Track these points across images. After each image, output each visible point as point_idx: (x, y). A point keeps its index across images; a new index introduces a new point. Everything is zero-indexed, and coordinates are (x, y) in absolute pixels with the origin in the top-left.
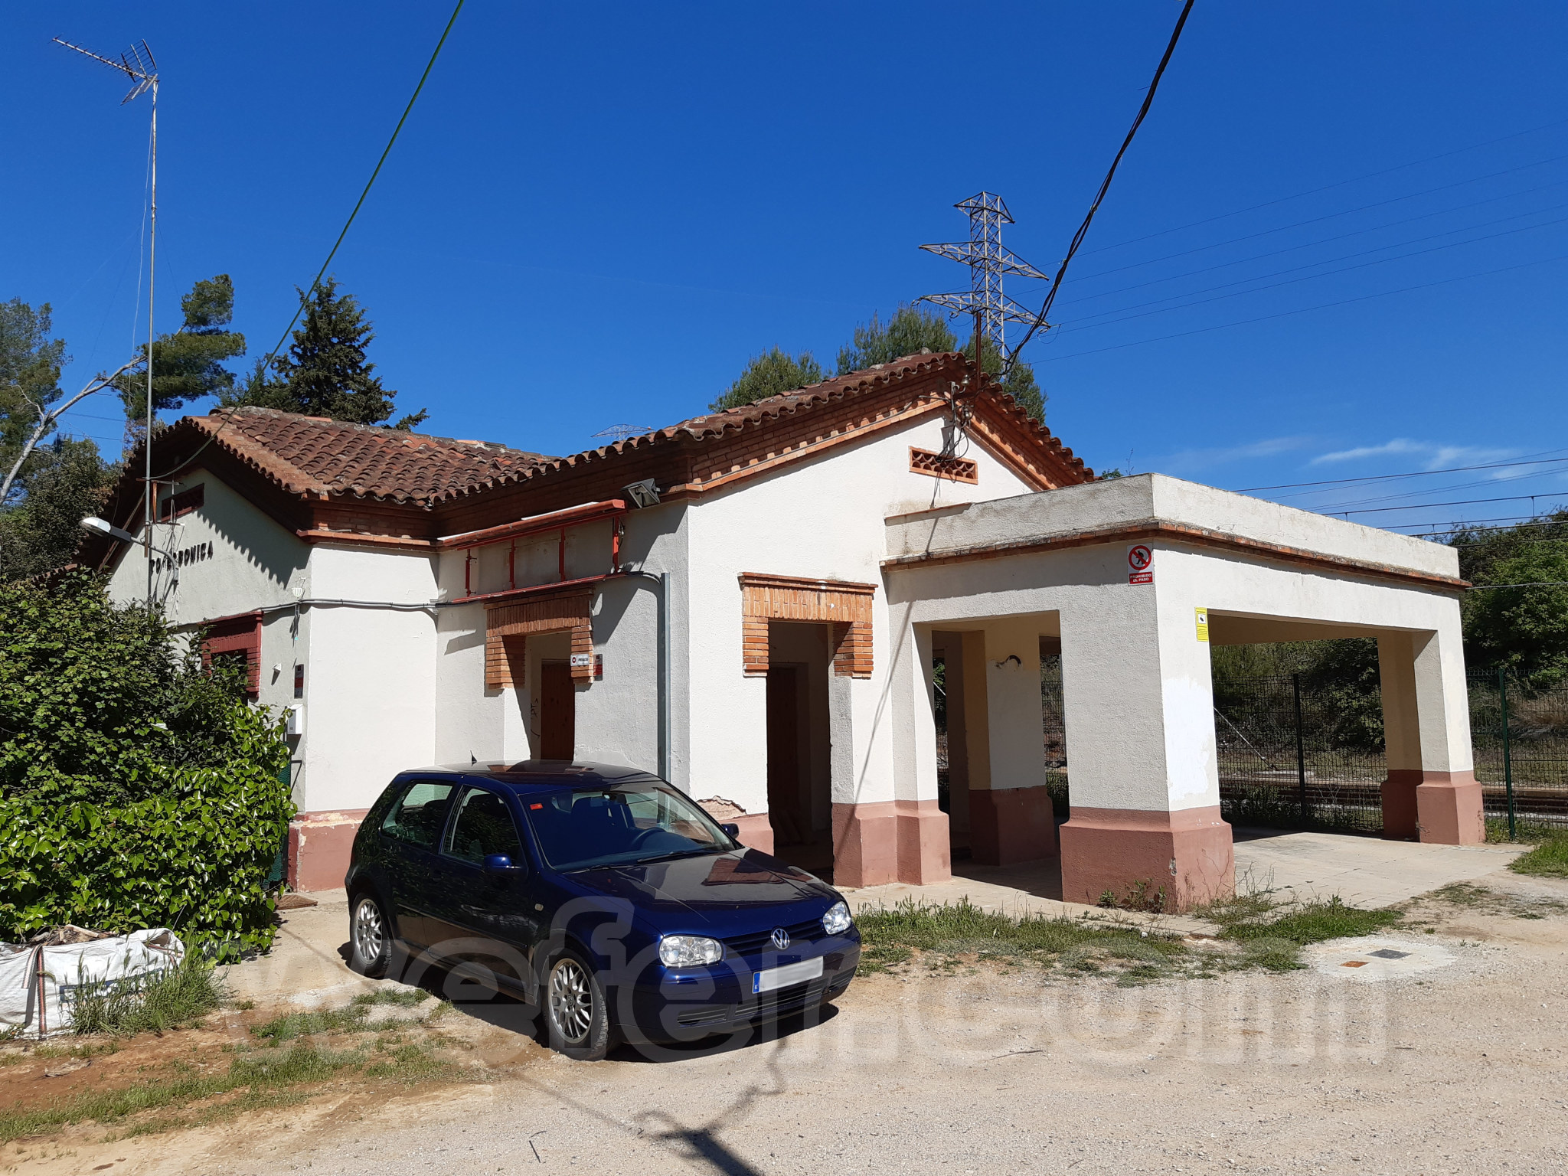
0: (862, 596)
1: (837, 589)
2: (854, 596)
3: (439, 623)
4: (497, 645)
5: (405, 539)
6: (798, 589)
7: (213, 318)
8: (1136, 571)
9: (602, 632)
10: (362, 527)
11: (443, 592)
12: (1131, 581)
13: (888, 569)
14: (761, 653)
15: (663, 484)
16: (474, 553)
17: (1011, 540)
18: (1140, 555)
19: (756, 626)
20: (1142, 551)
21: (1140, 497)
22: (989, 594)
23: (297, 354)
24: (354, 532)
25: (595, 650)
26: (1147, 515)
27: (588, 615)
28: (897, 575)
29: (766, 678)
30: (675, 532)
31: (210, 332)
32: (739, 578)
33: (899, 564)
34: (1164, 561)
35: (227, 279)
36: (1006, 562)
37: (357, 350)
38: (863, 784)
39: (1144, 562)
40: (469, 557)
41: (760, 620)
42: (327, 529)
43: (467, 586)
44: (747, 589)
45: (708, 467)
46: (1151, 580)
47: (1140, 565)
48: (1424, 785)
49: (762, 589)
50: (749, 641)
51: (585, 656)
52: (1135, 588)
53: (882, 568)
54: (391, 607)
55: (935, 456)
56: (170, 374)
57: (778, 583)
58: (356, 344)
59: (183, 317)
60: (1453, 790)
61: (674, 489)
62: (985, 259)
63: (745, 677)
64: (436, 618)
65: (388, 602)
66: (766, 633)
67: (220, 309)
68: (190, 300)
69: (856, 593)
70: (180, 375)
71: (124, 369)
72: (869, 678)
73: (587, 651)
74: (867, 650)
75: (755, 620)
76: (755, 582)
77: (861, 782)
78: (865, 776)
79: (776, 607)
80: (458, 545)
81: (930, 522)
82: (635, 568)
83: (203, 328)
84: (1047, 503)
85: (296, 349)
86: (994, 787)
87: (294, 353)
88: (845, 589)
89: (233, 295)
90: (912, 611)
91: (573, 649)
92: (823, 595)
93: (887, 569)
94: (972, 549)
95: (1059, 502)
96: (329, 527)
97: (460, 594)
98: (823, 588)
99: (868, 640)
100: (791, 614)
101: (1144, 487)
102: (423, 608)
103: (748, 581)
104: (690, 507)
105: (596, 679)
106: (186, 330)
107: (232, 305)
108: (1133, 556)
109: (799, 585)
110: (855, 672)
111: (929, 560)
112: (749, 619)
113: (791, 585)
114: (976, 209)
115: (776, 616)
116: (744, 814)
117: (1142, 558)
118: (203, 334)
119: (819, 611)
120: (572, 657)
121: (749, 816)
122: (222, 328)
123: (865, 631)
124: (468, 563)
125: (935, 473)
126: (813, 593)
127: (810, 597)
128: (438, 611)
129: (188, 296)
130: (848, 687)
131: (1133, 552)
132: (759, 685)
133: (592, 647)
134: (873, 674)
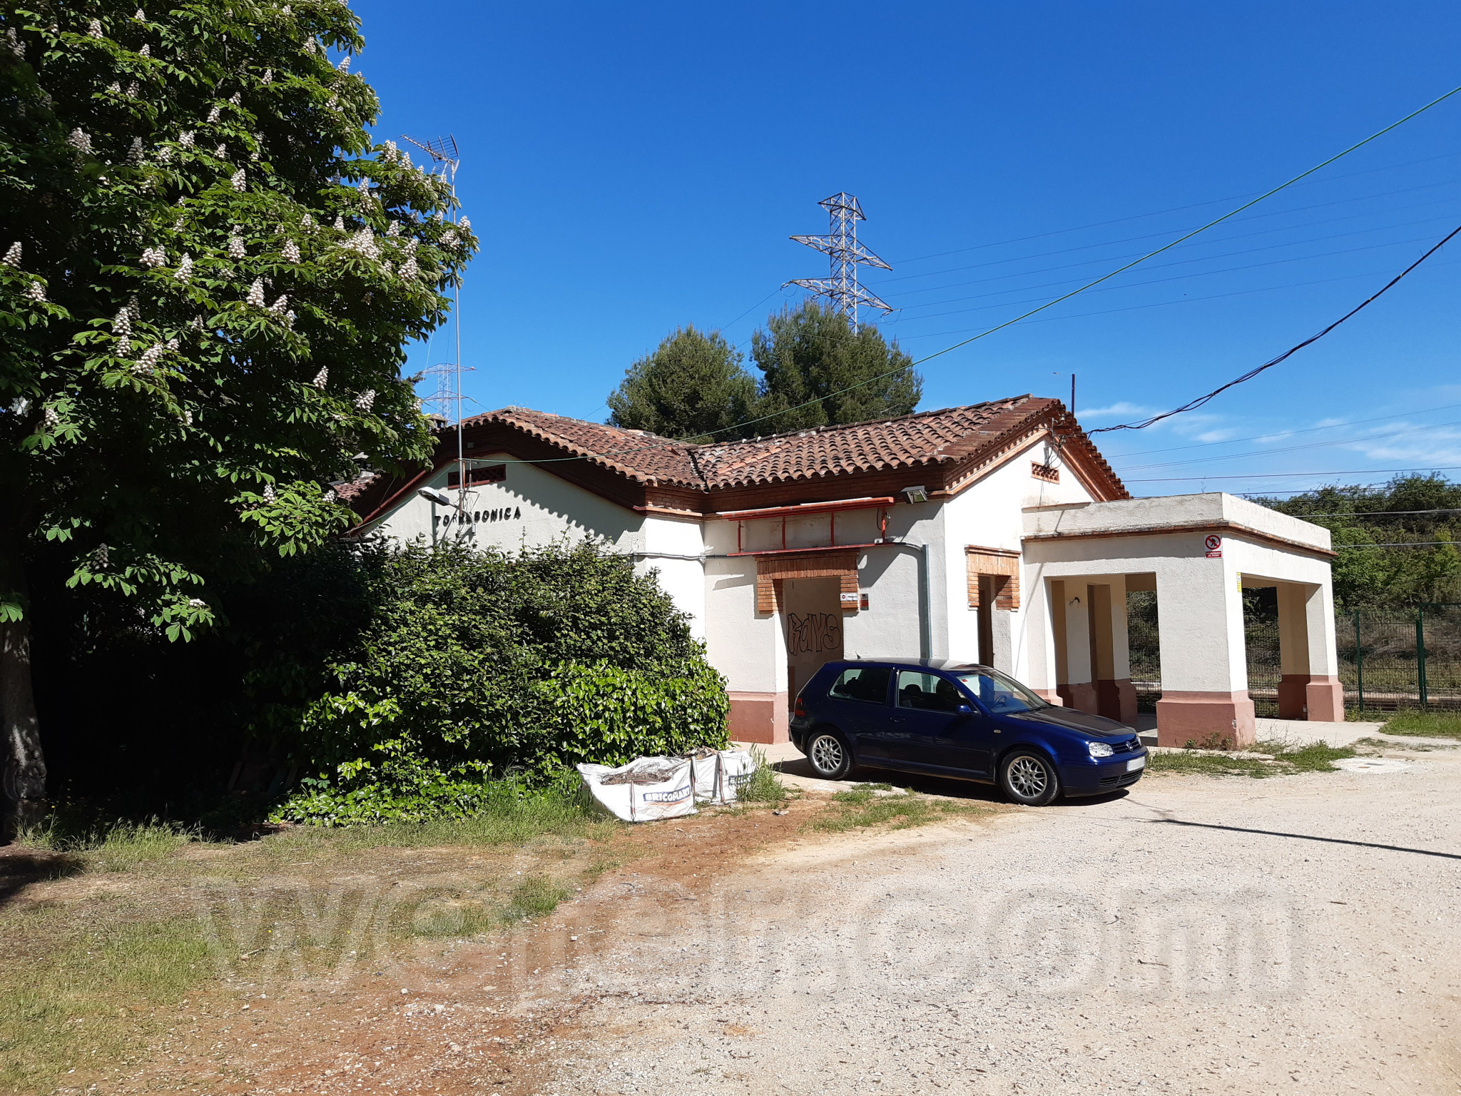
0: (1012, 559)
1: (1005, 554)
2: (1008, 559)
3: (706, 569)
4: (769, 585)
5: (688, 512)
6: (990, 555)
8: (1209, 550)
9: (869, 579)
10: (668, 504)
11: (708, 548)
12: (1207, 556)
14: (976, 596)
15: (929, 490)
16: (743, 523)
17: (1121, 528)
18: (1213, 541)
19: (974, 579)
20: (1214, 538)
21: (1213, 506)
22: (1104, 560)
24: (665, 507)
25: (861, 591)
26: (1218, 517)
27: (856, 568)
28: (1032, 546)
29: (978, 611)
30: (932, 519)
32: (965, 548)
33: (1036, 539)
34: (1228, 545)
36: (1116, 541)
39: (1216, 545)
40: (740, 526)
43: (739, 546)
44: (968, 555)
46: (1220, 556)
47: (1213, 547)
48: (1311, 684)
49: (974, 555)
50: (970, 587)
51: (854, 594)
52: (1209, 560)
53: (1022, 541)
54: (683, 558)
55: (1043, 467)
57: (982, 551)
60: (1331, 686)
61: (935, 493)
62: (842, 250)
63: (969, 610)
64: (704, 565)
66: (977, 583)
69: (1009, 557)
72: (1018, 611)
73: (856, 591)
74: (1016, 593)
75: (974, 575)
76: (973, 550)
79: (981, 566)
80: (730, 518)
81: (1058, 513)
82: (897, 540)
84: (1147, 505)
86: (1069, 683)
90: (1043, 569)
91: (842, 590)
92: (1000, 558)
93: (1025, 542)
94: (1093, 532)
95: (1157, 506)
96: (653, 504)
97: (733, 549)
98: (1000, 554)
99: (1018, 587)
100: (987, 571)
101: (1216, 500)
102: (694, 559)
103: (971, 550)
104: (944, 504)
105: (862, 609)
108: (1208, 541)
110: (1013, 608)
111: (1059, 537)
112: (972, 574)
113: (987, 552)
115: (981, 572)
117: (1215, 543)
119: (998, 569)
120: (841, 595)
123: (1016, 581)
124: (739, 529)
125: (1041, 478)
126: (996, 557)
127: (995, 560)
128: (707, 561)
130: (1008, 617)
131: (1208, 538)
133: (859, 589)
134: (1020, 609)
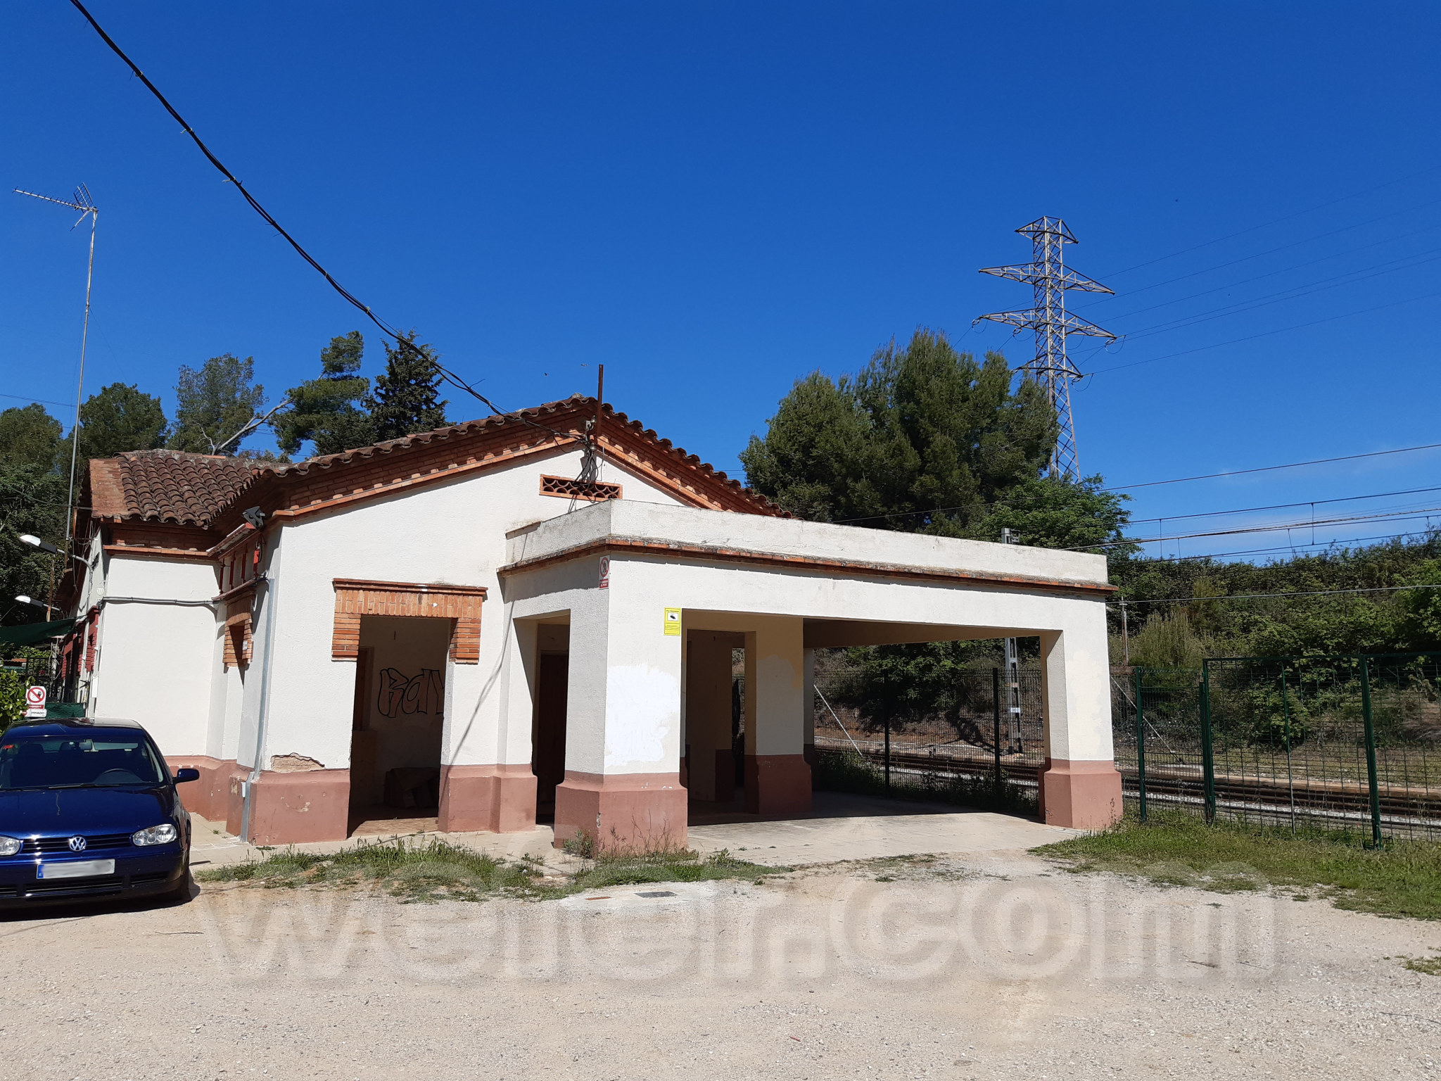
0: (470, 597)
1: (440, 591)
2: (461, 597)
3: (217, 615)
4: (226, 632)
5: (190, 551)
6: (396, 591)
7: (346, 366)
8: (601, 578)
9: (255, 624)
10: (156, 543)
12: (600, 586)
13: (504, 574)
14: (351, 642)
18: (605, 566)
19: (348, 621)
20: (605, 561)
21: (607, 518)
23: (381, 395)
24: (147, 546)
26: (608, 533)
27: (250, 611)
29: (357, 661)
30: (278, 547)
31: (345, 378)
32: (333, 583)
33: (512, 569)
34: (618, 570)
35: (357, 335)
37: (430, 389)
38: (461, 750)
39: (606, 570)
41: (351, 616)
42: (124, 544)
44: (339, 591)
45: (308, 497)
46: (607, 585)
47: (599, 574)
48: (1051, 771)
49: (356, 591)
50: (339, 633)
51: (246, 643)
52: (601, 591)
53: (500, 572)
54: (175, 603)
55: (571, 482)
56: (310, 413)
57: (374, 587)
58: (430, 384)
59: (321, 366)
61: (274, 514)
62: (1046, 278)
63: (333, 661)
64: (215, 611)
65: (174, 599)
66: (358, 627)
67: (351, 359)
68: (327, 353)
69: (464, 595)
70: (318, 413)
71: (276, 409)
72: (476, 664)
73: (248, 639)
74: (474, 640)
75: (346, 616)
76: (347, 586)
77: (458, 748)
78: (465, 744)
79: (370, 605)
80: (216, 555)
81: (524, 537)
82: (262, 575)
83: (338, 374)
85: (379, 391)
87: (377, 393)
88: (450, 591)
89: (362, 348)
90: (516, 609)
92: (425, 596)
96: (125, 543)
98: (425, 590)
99: (476, 633)
100: (387, 611)
101: (608, 510)
102: (205, 604)
103: (340, 585)
104: (285, 529)
105: (251, 661)
106: (325, 377)
107: (362, 356)
108: (602, 566)
109: (397, 589)
110: (458, 658)
111: (517, 568)
112: (339, 615)
113: (387, 588)
114: (1038, 233)
115: (371, 613)
116: (323, 768)
117: (601, 569)
118: (339, 379)
119: (420, 608)
121: (329, 770)
122: (355, 374)
123: (472, 625)
125: (571, 496)
126: (413, 594)
127: (411, 599)
128: (216, 606)
129: (325, 349)
130: (453, 670)
131: (602, 562)
132: (349, 669)
133: (251, 636)
134: (480, 662)
